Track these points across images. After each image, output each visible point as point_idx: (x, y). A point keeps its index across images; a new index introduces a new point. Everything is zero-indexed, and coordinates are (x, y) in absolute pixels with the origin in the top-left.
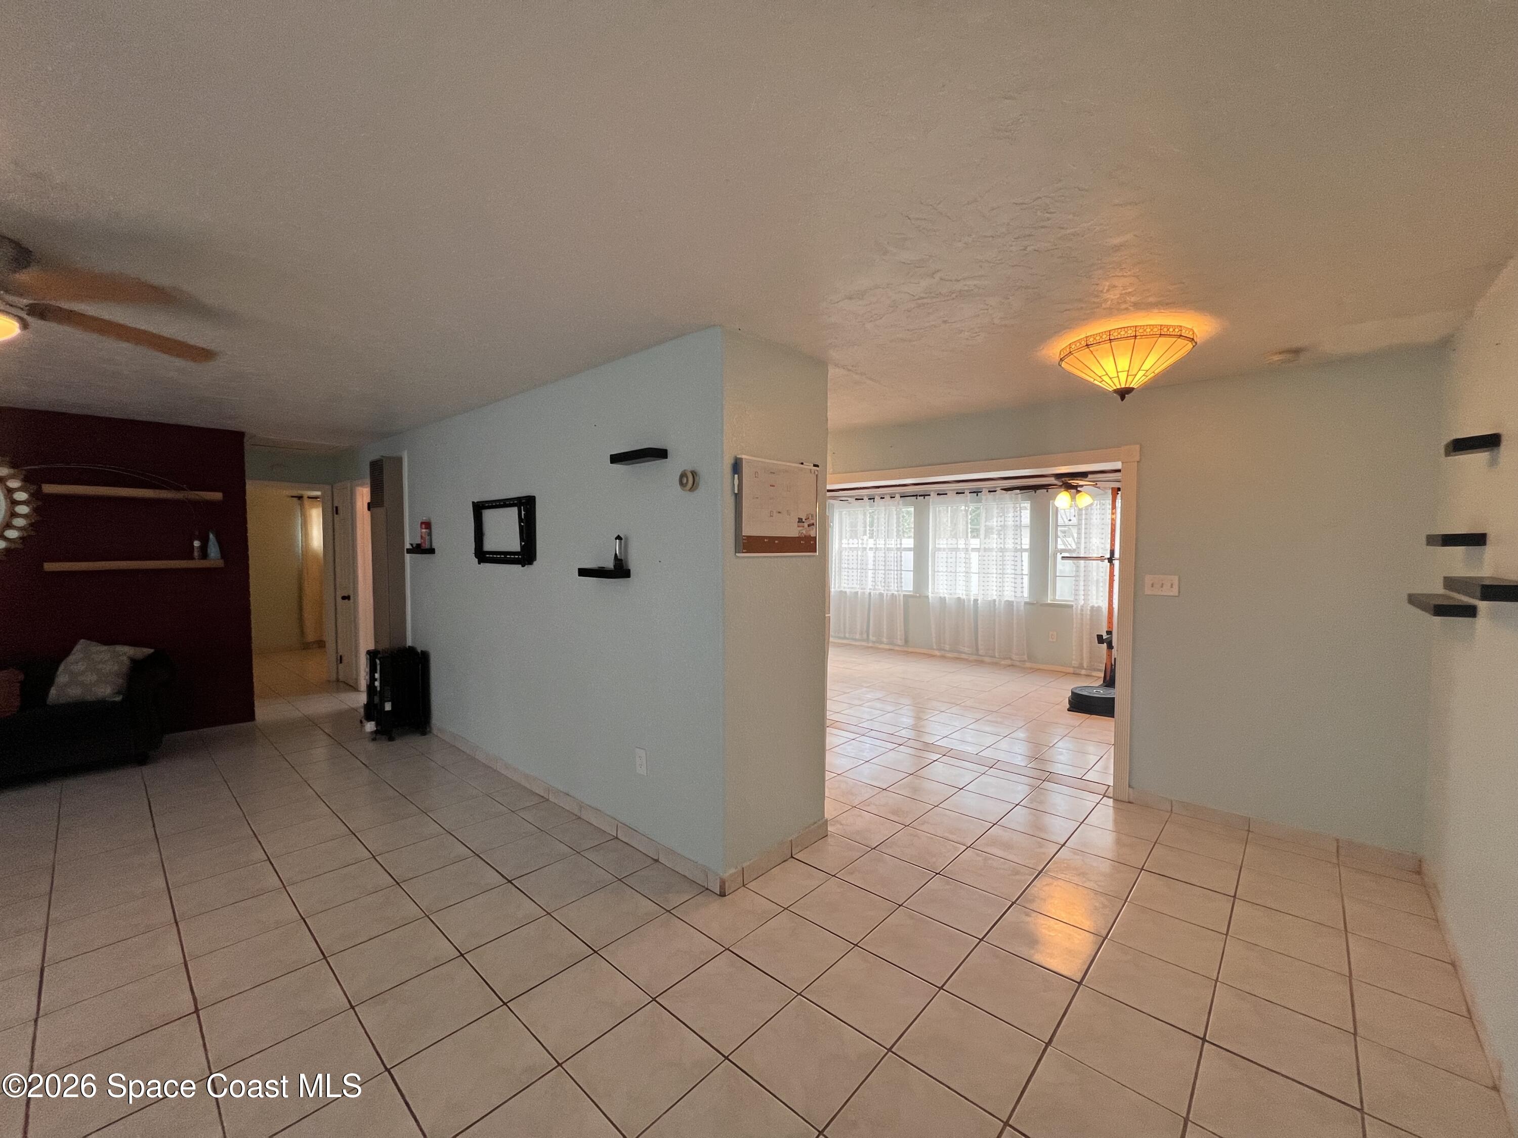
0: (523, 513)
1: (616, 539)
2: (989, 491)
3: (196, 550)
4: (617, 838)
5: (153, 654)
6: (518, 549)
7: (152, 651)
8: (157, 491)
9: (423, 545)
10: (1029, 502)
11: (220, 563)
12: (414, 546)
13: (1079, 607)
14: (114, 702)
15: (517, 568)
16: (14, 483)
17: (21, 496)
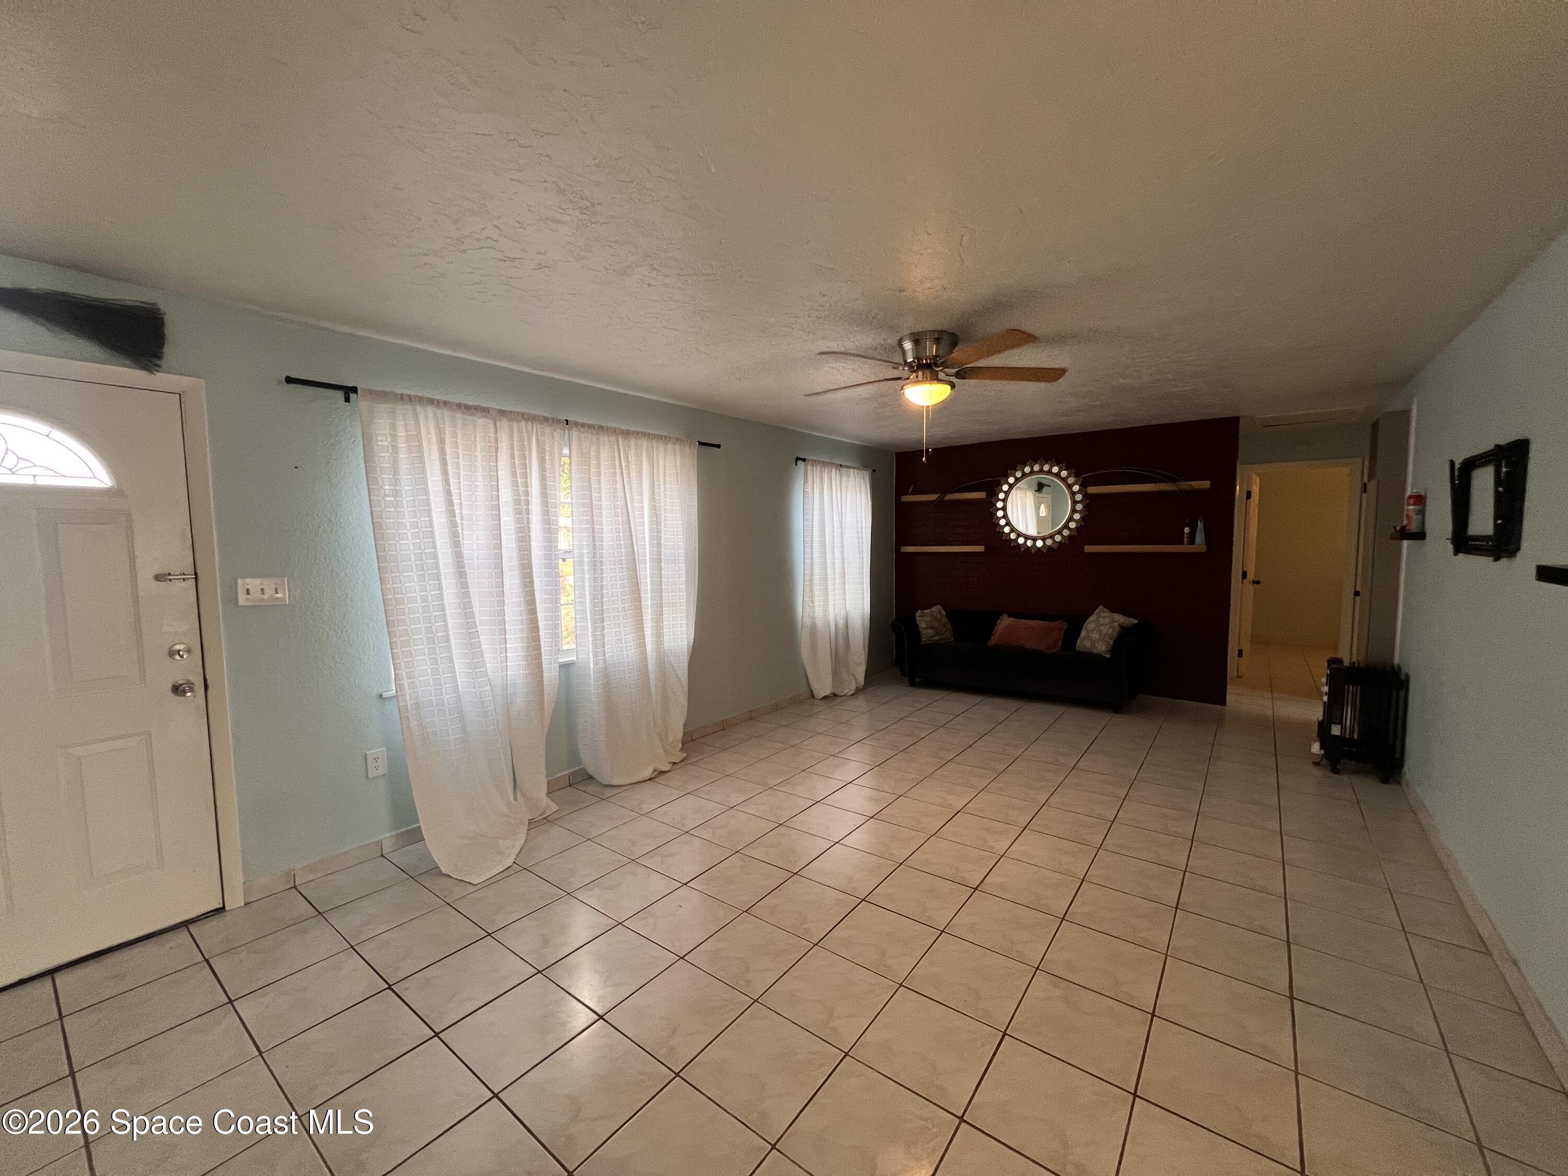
0: (1504, 470)
3: (1186, 536)
5: (1135, 625)
7: (1136, 621)
9: (1409, 528)
11: (1203, 549)
14: (1105, 657)
16: (1076, 488)
17: (1079, 497)
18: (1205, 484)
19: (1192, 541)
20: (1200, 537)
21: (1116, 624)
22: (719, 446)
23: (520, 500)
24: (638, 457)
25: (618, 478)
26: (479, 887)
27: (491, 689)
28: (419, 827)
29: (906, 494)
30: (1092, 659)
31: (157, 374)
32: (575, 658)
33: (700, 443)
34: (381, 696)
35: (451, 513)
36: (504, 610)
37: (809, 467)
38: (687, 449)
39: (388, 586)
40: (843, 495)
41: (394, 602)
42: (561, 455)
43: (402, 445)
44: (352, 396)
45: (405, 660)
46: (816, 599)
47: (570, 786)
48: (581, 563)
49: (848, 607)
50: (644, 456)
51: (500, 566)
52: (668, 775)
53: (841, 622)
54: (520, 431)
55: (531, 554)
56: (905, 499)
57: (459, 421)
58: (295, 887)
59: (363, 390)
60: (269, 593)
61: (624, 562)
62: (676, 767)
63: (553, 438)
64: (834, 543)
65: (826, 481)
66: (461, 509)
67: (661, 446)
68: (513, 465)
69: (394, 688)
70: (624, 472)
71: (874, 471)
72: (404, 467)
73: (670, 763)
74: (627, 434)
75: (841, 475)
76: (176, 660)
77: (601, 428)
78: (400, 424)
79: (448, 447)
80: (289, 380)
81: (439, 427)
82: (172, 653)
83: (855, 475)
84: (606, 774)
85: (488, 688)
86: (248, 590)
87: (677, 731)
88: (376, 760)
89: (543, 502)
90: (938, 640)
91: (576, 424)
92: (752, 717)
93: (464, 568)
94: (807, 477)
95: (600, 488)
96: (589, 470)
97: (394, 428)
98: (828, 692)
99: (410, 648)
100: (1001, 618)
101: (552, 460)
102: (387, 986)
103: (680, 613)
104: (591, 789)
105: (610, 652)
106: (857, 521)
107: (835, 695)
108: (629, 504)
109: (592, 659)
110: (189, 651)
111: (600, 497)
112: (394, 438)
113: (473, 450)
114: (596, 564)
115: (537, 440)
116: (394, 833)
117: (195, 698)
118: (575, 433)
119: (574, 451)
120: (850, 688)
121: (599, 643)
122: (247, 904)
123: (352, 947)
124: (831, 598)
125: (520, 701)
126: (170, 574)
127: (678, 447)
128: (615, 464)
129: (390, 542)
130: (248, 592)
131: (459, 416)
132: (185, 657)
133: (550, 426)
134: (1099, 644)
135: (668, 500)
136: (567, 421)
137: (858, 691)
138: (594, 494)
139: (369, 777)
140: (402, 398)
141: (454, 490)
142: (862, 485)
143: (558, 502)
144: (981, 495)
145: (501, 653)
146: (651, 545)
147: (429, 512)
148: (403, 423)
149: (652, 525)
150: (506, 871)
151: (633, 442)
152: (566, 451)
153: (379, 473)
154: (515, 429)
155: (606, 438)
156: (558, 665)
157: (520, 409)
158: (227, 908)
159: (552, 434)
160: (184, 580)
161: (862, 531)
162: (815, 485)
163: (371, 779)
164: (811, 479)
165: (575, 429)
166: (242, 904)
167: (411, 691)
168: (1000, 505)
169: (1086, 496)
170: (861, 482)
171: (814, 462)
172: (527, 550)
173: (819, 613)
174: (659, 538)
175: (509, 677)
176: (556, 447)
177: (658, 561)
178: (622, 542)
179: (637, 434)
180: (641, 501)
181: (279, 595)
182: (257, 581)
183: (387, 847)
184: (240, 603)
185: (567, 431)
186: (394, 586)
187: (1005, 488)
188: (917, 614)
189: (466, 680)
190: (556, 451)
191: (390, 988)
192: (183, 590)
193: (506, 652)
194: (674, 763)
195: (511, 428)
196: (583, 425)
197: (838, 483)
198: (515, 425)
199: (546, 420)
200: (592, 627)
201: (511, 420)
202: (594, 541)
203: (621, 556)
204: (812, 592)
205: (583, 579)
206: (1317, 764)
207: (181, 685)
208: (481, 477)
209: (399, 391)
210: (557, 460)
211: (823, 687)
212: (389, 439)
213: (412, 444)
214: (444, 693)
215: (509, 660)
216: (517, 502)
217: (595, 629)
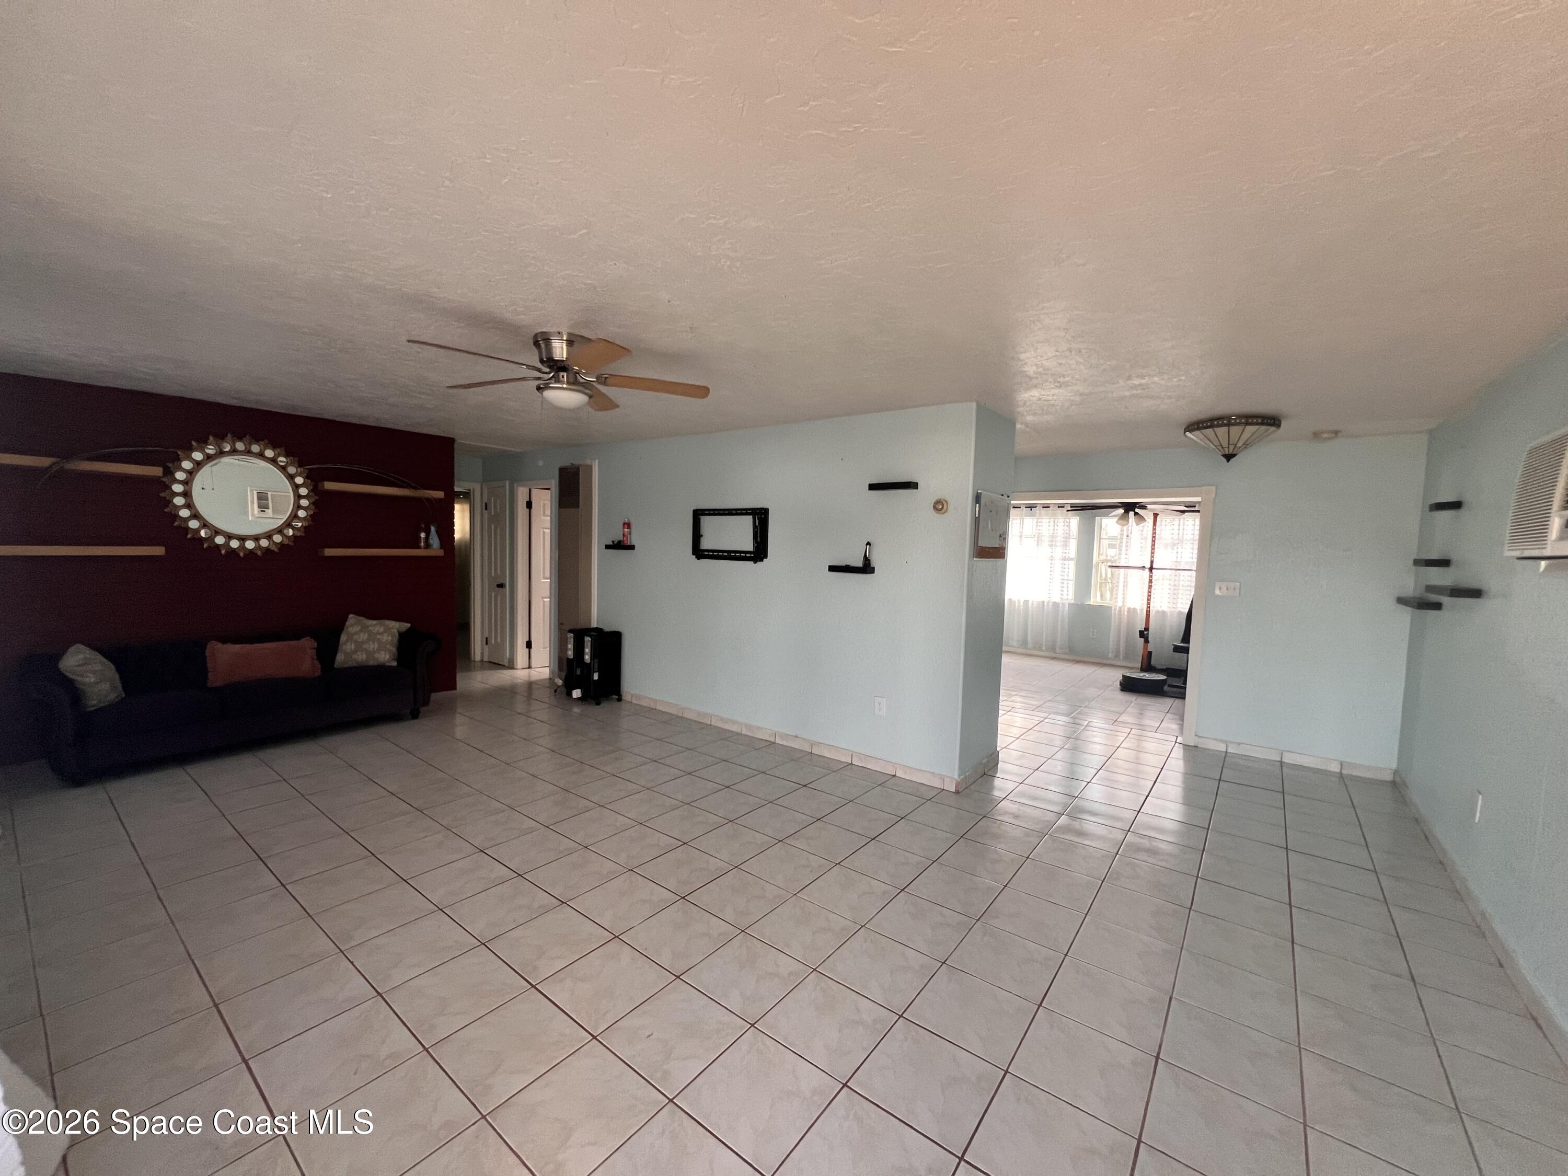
0: (757, 521)
1: (867, 545)
2: (1043, 507)
3: (422, 540)
4: (852, 764)
5: (409, 629)
6: (752, 549)
7: (409, 625)
8: (402, 489)
9: (626, 542)
10: (1078, 518)
11: (441, 553)
12: (616, 543)
13: (1117, 609)
14: (392, 666)
15: (750, 564)
16: (300, 480)
17: (304, 491)
18: (440, 494)
19: (428, 546)
20: (435, 541)
21: (394, 631)
100: (212, 644)
134: (381, 654)
144: (157, 471)
168: (179, 488)
187: (187, 465)
188: (62, 658)
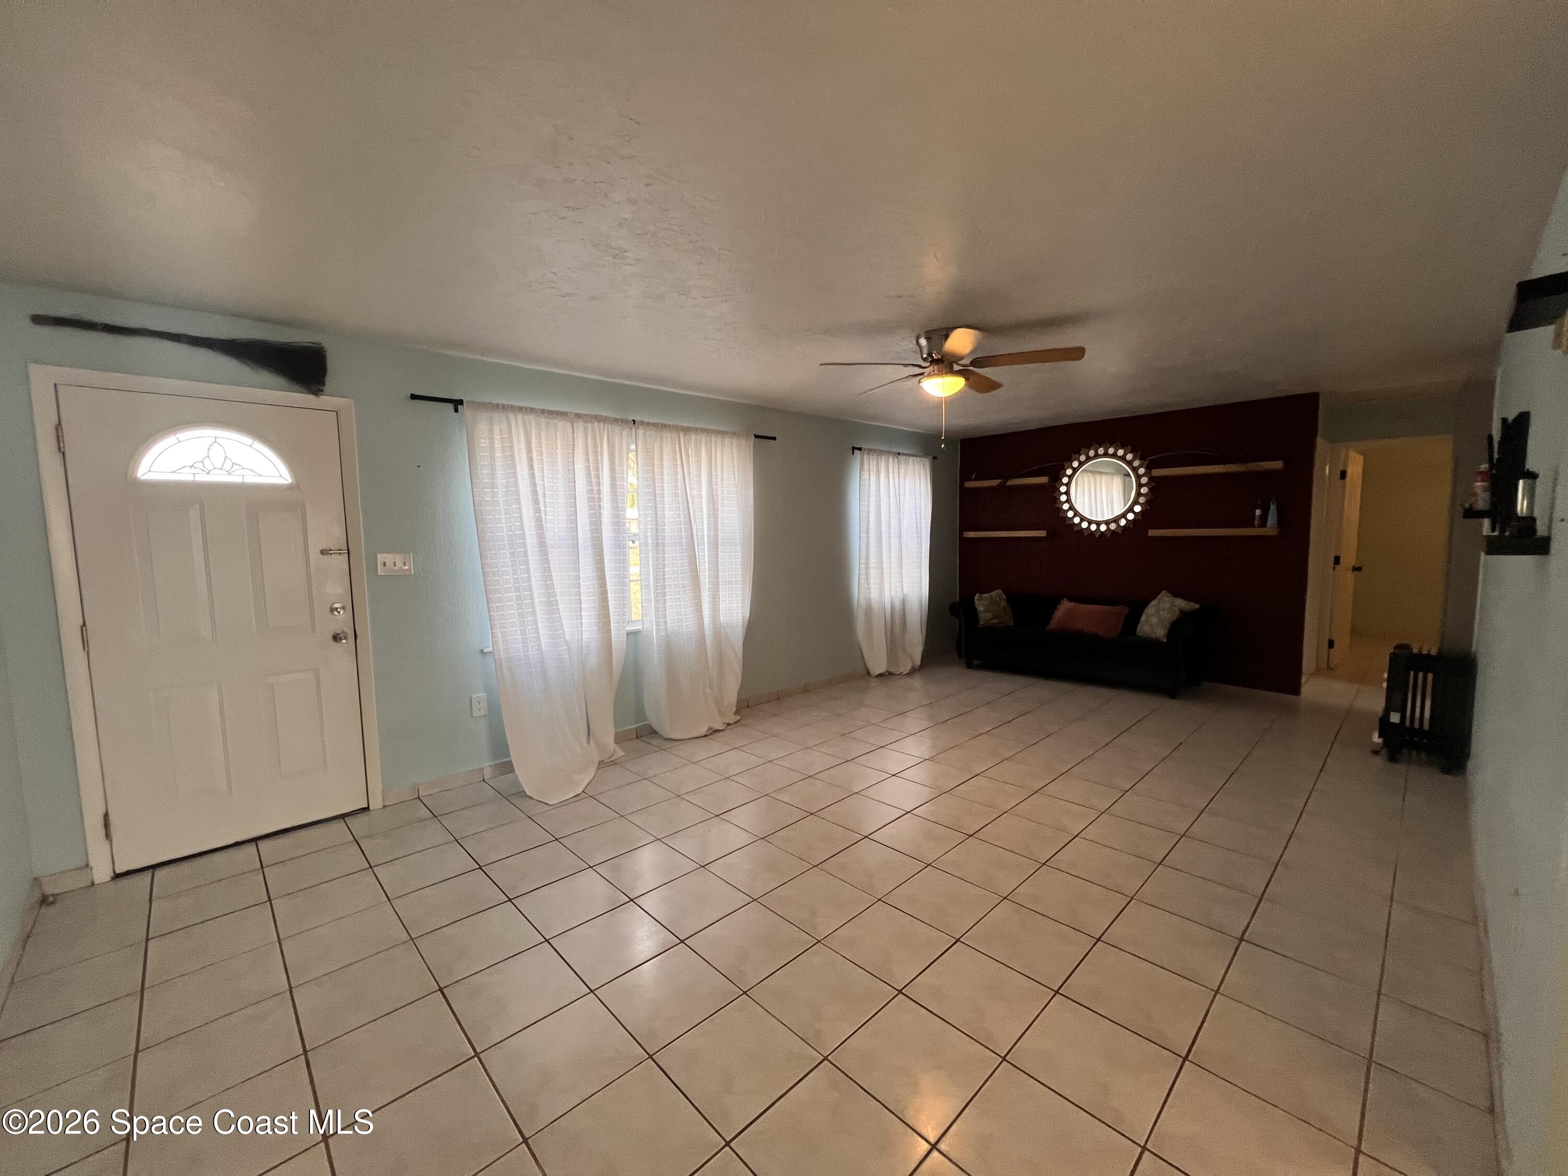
3: (1257, 518)
5: (1198, 609)
7: (1197, 606)
9: (1476, 506)
11: (1275, 532)
12: (1468, 507)
16: (1142, 471)
17: (1144, 480)
18: (1278, 465)
19: (1263, 522)
20: (1272, 520)
21: (1176, 609)
22: (774, 439)
23: (592, 490)
24: (697, 450)
25: (679, 470)
26: (554, 806)
27: (568, 649)
28: (511, 761)
29: (970, 480)
30: (1151, 643)
31: (321, 396)
32: (641, 627)
33: (756, 436)
34: (482, 651)
35: (536, 502)
36: (579, 583)
37: (866, 457)
38: (744, 441)
39: (487, 561)
40: (901, 482)
41: (491, 575)
42: (629, 450)
43: (497, 445)
44: (460, 407)
45: (500, 622)
46: (872, 581)
47: (637, 738)
48: (646, 544)
49: (904, 590)
50: (703, 449)
51: (576, 546)
52: (721, 734)
53: (898, 604)
54: (593, 431)
55: (602, 536)
56: (969, 484)
57: (543, 425)
58: (419, 798)
59: (468, 402)
60: (399, 565)
61: (684, 544)
62: (729, 727)
63: (622, 436)
64: (890, 529)
65: (883, 469)
66: (545, 497)
67: (719, 440)
68: (587, 460)
69: (491, 645)
70: (685, 464)
71: (935, 458)
72: (499, 463)
73: (724, 724)
74: (687, 430)
75: (899, 462)
76: (335, 615)
77: (664, 426)
78: (496, 429)
79: (534, 446)
80: (414, 397)
81: (527, 431)
82: (332, 610)
83: (914, 462)
84: (667, 730)
85: (565, 648)
86: (384, 563)
87: (732, 697)
88: (479, 702)
89: (612, 491)
90: (997, 623)
91: (642, 423)
92: (807, 690)
93: (547, 547)
94: (863, 466)
95: (662, 479)
96: (653, 463)
97: (491, 431)
98: (881, 669)
99: (504, 613)
100: (1062, 602)
101: (620, 456)
102: (478, 867)
103: (736, 591)
104: (655, 742)
105: (672, 623)
106: (916, 507)
107: (890, 674)
108: (688, 492)
109: (654, 628)
110: (343, 608)
111: (663, 487)
112: (492, 439)
113: (554, 448)
114: (659, 544)
115: (608, 438)
116: (492, 763)
117: (347, 644)
118: (641, 432)
119: (640, 447)
120: (906, 667)
121: (661, 613)
122: (385, 807)
123: (456, 840)
124: (886, 581)
125: (593, 661)
126: (331, 550)
127: (735, 441)
128: (676, 457)
129: (489, 526)
130: (385, 564)
131: (543, 420)
132: (341, 613)
133: (620, 425)
134: (1157, 629)
135: (725, 489)
136: (634, 421)
137: (913, 672)
138: (657, 484)
139: (474, 715)
140: (497, 407)
141: (539, 482)
142: (922, 470)
143: (625, 491)
144: (1044, 480)
145: (577, 620)
146: (709, 529)
147: (518, 501)
148: (498, 428)
149: (710, 511)
150: (576, 797)
151: (693, 436)
152: (633, 447)
153: (479, 469)
154: (590, 429)
155: (669, 435)
156: (625, 632)
157: (594, 412)
158: (371, 808)
159: (621, 433)
160: (340, 554)
161: (921, 517)
162: (871, 473)
163: (475, 717)
164: (868, 467)
165: (641, 427)
166: (381, 807)
167: (505, 647)
168: (1063, 489)
169: (1151, 479)
170: (920, 468)
171: (870, 451)
172: (598, 533)
173: (874, 595)
174: (716, 522)
175: (584, 640)
176: (624, 444)
177: (715, 545)
178: (682, 526)
179: (697, 430)
180: (700, 489)
181: (406, 568)
182: (391, 556)
183: (487, 774)
184: (379, 574)
185: (634, 429)
186: (492, 561)
187: (1069, 472)
188: (976, 598)
189: (548, 640)
190: (625, 447)
191: (480, 868)
192: (339, 563)
193: (581, 619)
194: (729, 724)
195: (586, 428)
196: (648, 424)
197: (896, 471)
198: (589, 425)
199: (616, 420)
200: (655, 600)
201: (586, 422)
202: (657, 525)
203: (682, 539)
204: (867, 575)
205: (647, 558)
206: (1376, 753)
207: (339, 634)
208: (561, 471)
209: (495, 402)
210: (625, 455)
211: (878, 664)
212: (487, 441)
213: (505, 445)
214: (530, 649)
215: (584, 625)
216: (590, 492)
217: (657, 602)
